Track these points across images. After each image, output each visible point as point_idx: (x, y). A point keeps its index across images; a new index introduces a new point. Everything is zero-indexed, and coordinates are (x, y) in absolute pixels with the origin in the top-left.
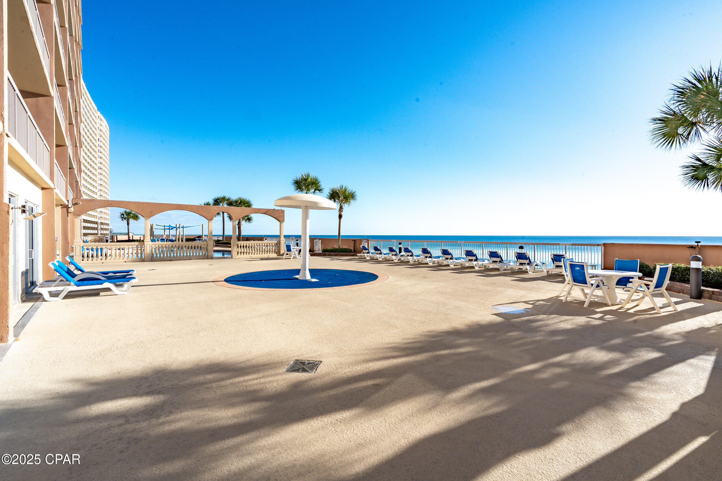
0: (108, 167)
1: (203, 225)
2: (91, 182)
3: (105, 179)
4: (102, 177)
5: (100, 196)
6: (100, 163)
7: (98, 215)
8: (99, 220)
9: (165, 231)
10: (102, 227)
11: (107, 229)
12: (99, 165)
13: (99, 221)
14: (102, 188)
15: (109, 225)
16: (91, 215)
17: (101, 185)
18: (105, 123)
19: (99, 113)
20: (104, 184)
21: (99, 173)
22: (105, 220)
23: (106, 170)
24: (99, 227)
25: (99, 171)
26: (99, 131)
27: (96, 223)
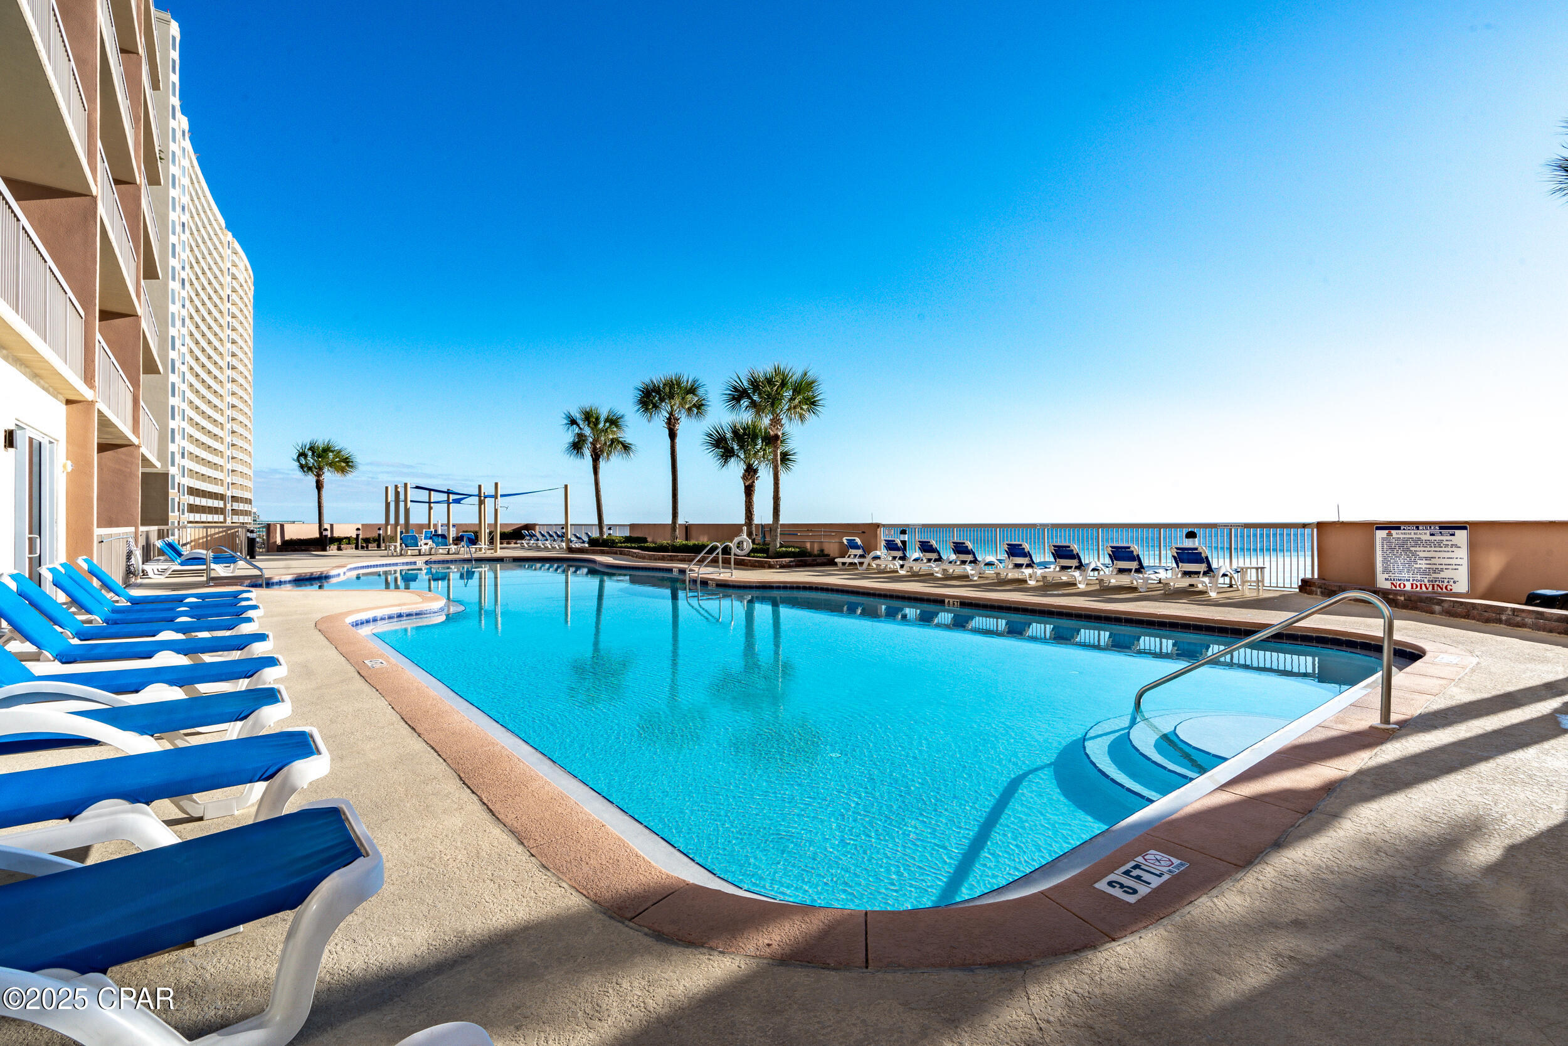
0: (250, 367)
1: (566, 487)
2: (210, 396)
3: (241, 393)
4: (236, 389)
5: (232, 433)
6: (232, 356)
7: (226, 479)
8: (228, 489)
9: (430, 508)
10: (236, 506)
11: (246, 513)
12: (229, 359)
13: (229, 494)
14: (236, 414)
15: (251, 503)
16: (209, 477)
17: (233, 406)
18: (243, 261)
19: (230, 234)
20: (241, 405)
21: (229, 377)
22: (242, 490)
23: (246, 373)
24: (229, 507)
25: (229, 372)
26: (229, 279)
27: (222, 497)
